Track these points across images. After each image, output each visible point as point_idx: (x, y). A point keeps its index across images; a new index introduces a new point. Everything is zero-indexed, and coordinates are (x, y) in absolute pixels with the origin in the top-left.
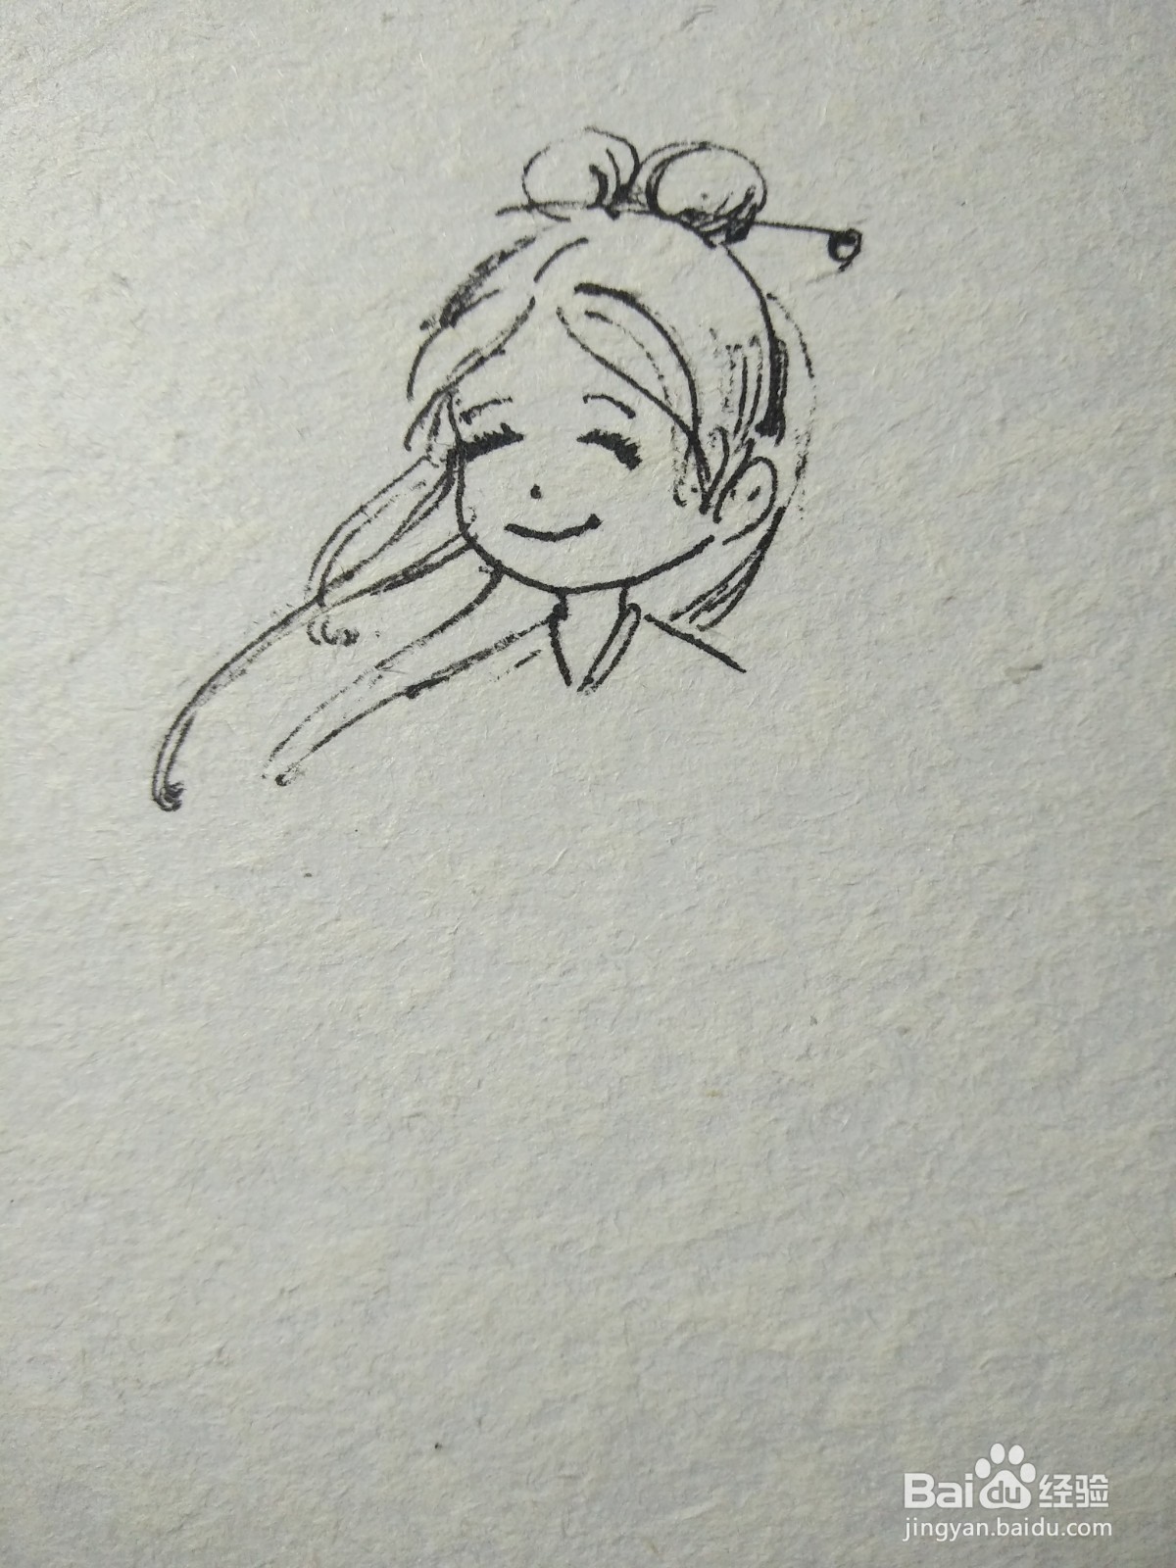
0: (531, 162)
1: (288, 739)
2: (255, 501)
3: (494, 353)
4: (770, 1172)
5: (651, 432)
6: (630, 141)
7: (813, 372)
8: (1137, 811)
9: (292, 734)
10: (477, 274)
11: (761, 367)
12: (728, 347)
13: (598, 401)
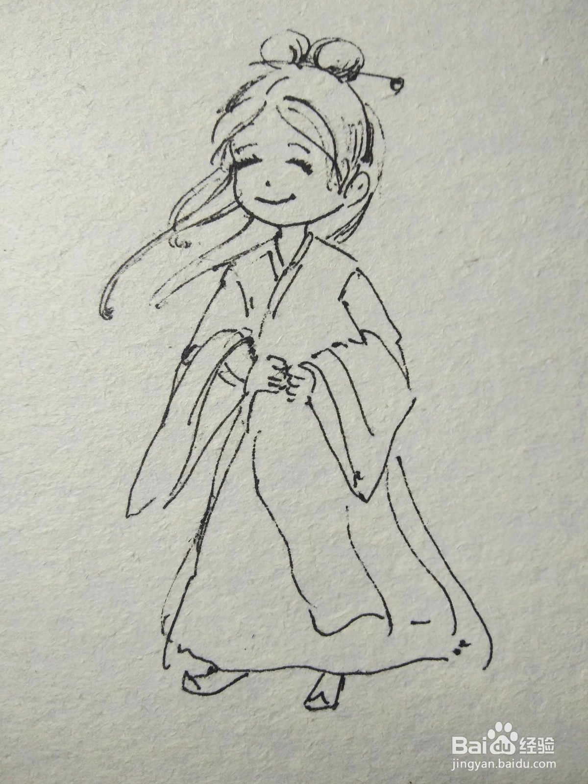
0: (264, 43)
1: (161, 289)
2: (144, 185)
3: (249, 124)
4: (369, 469)
5: (317, 159)
6: (307, 36)
7: (385, 136)
8: (517, 320)
9: (162, 286)
10: (241, 90)
11: (363, 134)
12: (349, 125)
13: (294, 146)
